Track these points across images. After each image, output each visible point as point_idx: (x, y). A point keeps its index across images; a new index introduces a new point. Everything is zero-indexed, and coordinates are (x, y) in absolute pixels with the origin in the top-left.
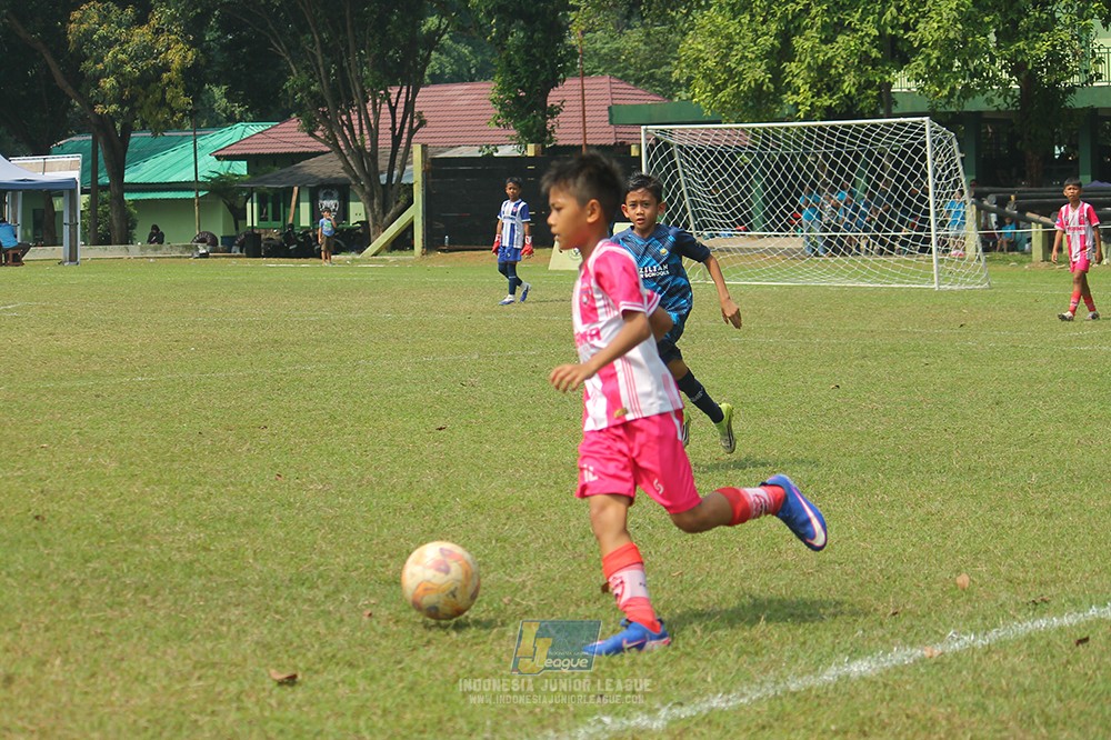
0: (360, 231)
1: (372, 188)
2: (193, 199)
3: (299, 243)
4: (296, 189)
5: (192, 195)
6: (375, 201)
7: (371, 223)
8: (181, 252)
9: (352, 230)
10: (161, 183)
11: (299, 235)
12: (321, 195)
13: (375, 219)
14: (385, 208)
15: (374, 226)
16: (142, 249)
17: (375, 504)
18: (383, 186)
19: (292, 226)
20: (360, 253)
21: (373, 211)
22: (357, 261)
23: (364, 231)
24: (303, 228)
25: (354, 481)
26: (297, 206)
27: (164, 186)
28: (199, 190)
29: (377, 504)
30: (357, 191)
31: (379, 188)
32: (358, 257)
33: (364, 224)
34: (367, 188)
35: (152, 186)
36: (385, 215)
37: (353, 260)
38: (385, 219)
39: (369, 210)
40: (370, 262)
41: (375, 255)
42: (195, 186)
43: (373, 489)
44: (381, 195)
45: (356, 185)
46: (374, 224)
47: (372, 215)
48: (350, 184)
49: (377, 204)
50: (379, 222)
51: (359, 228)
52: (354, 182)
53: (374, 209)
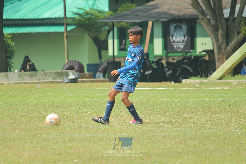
0: (207, 58)
1: (217, 21)
2: (62, 33)
3: (153, 69)
4: (150, 23)
5: (61, 29)
6: (220, 32)
7: (216, 51)
8: (54, 78)
9: (197, 58)
10: (34, 19)
11: (153, 62)
12: (172, 28)
13: (219, 48)
14: (228, 38)
15: (218, 54)
16: (19, 76)
18: (227, 20)
19: (147, 55)
20: (207, 76)
21: (217, 41)
22: (205, 84)
23: (209, 57)
24: (156, 57)
26: (151, 41)
27: (38, 22)
28: (68, 25)
30: (203, 23)
31: (223, 21)
32: (205, 80)
33: (210, 52)
34: (213, 22)
35: (27, 22)
36: (228, 43)
37: (201, 84)
38: (228, 48)
39: (214, 41)
40: (215, 84)
41: (221, 78)
42: (65, 22)
44: (225, 27)
45: (203, 19)
46: (219, 52)
47: (217, 45)
48: (198, 18)
49: (222, 35)
50: (223, 51)
51: (205, 56)
52: (201, 17)
53: (218, 39)
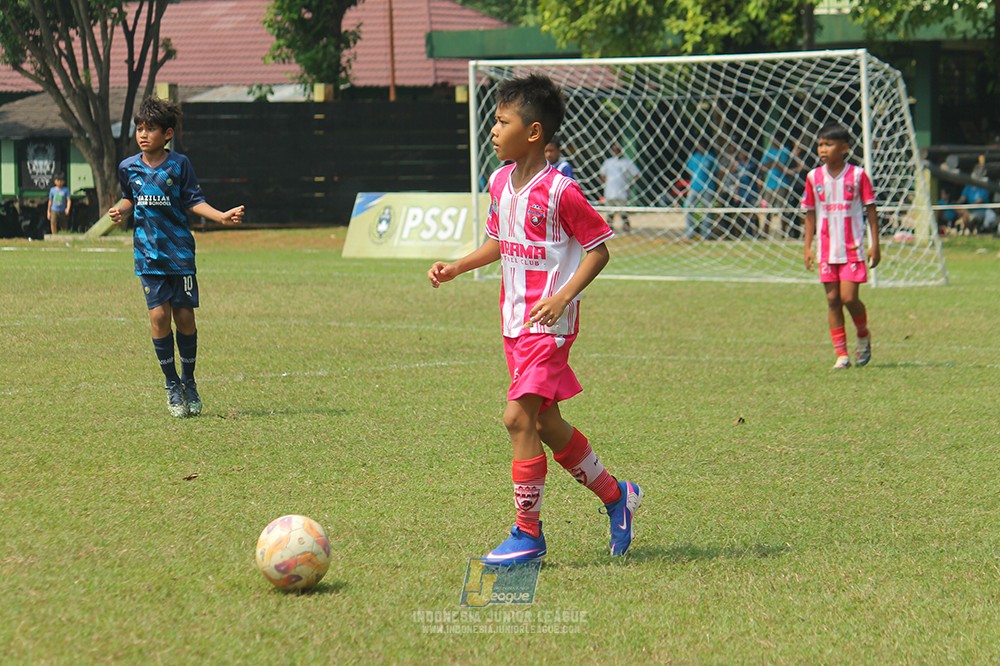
0: (87, 201)
1: (101, 143)
6: (106, 160)
7: (99, 191)
12: (31, 151)
13: (105, 185)
15: (103, 195)
17: (96, 583)
18: (117, 141)
20: (83, 231)
21: (102, 174)
22: (80, 242)
23: (90, 201)
24: (4, 196)
25: (68, 551)
29: (100, 583)
30: (80, 146)
31: (111, 142)
32: (81, 237)
33: (91, 192)
34: (94, 143)
37: (74, 242)
39: (97, 173)
40: (97, 244)
41: (105, 234)
43: (94, 562)
44: (114, 151)
45: (79, 138)
46: (105, 193)
47: (101, 180)
48: (71, 137)
49: (109, 165)
50: (111, 191)
51: (84, 197)
52: (75, 135)
53: (103, 172)
